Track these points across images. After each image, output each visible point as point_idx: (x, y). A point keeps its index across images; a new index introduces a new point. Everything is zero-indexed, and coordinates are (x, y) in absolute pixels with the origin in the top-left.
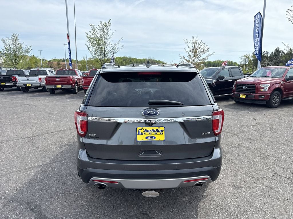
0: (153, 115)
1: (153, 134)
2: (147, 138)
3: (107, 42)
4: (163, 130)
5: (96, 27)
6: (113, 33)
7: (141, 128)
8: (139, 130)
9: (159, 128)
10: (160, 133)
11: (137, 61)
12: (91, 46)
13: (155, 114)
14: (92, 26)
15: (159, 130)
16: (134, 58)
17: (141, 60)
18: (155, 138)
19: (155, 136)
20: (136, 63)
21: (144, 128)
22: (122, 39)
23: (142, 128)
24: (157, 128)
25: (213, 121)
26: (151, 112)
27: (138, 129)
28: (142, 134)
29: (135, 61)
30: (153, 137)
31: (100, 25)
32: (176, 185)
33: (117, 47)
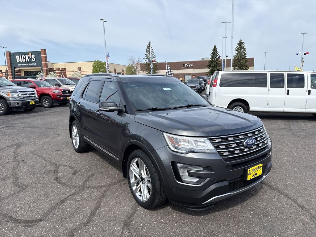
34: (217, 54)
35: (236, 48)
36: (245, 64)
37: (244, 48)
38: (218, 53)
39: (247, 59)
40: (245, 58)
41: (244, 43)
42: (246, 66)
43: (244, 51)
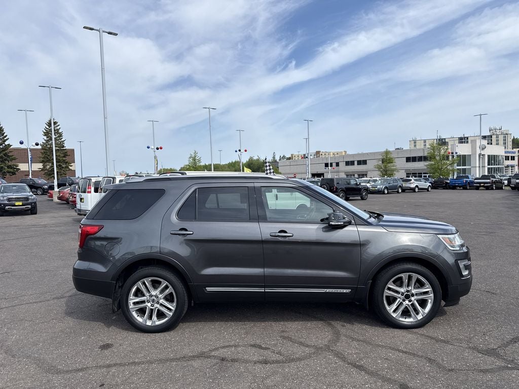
34: (5, 139)
35: (45, 131)
36: (64, 158)
37: (60, 131)
38: (6, 136)
39: (65, 151)
40: (63, 150)
41: (58, 124)
42: (66, 163)
43: (59, 137)
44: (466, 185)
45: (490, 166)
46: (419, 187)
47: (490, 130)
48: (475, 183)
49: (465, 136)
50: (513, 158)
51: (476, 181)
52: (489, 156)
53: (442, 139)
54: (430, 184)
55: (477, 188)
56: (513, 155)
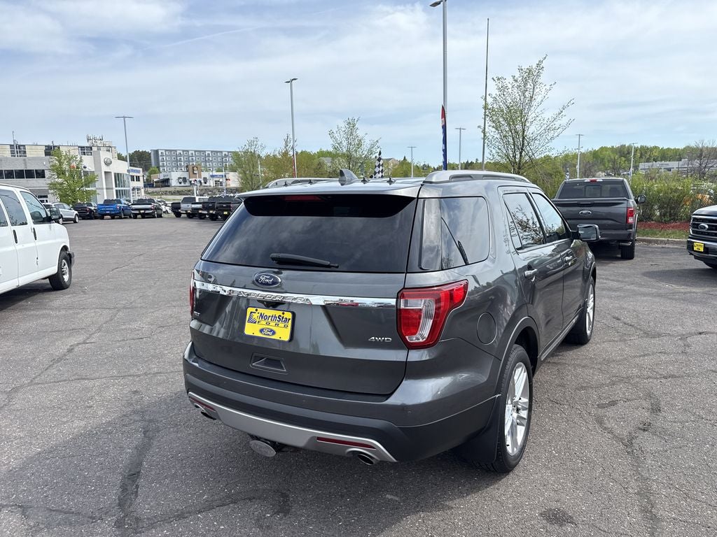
0: (270, 285)
1: (272, 326)
2: (261, 331)
3: (531, 116)
4: (289, 319)
5: (509, 81)
6: (547, 91)
7: (254, 310)
8: (251, 312)
9: (283, 314)
10: (283, 325)
11: (664, 153)
12: (494, 130)
13: (274, 283)
14: (499, 79)
15: (283, 318)
16: (656, 147)
17: (676, 151)
18: (274, 333)
19: (274, 328)
20: (661, 160)
21: (260, 310)
22: (572, 102)
23: (257, 310)
24: (280, 313)
25: (399, 311)
26: (266, 278)
27: (250, 310)
28: (255, 323)
29: (656, 154)
30: (271, 330)
31: (517, 75)
32: (301, 442)
33: (557, 124)
44: (120, 213)
45: (118, 189)
46: (64, 217)
47: (88, 140)
48: (132, 210)
49: (55, 144)
50: (138, 179)
51: (133, 206)
52: (115, 174)
53: (19, 146)
54: (76, 212)
55: (135, 217)
56: (138, 175)
